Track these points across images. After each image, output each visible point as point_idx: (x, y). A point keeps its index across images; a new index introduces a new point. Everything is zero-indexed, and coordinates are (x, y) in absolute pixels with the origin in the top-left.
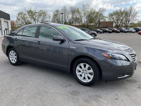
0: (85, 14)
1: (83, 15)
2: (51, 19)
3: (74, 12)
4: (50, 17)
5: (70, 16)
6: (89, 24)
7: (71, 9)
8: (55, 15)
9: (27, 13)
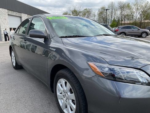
0: (138, 9)
1: (134, 10)
2: (95, 18)
3: (123, 7)
4: (95, 16)
5: (118, 13)
6: (142, 21)
7: (120, 4)
8: (101, 13)
9: (71, 13)
